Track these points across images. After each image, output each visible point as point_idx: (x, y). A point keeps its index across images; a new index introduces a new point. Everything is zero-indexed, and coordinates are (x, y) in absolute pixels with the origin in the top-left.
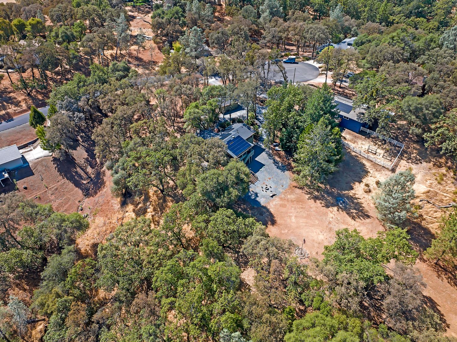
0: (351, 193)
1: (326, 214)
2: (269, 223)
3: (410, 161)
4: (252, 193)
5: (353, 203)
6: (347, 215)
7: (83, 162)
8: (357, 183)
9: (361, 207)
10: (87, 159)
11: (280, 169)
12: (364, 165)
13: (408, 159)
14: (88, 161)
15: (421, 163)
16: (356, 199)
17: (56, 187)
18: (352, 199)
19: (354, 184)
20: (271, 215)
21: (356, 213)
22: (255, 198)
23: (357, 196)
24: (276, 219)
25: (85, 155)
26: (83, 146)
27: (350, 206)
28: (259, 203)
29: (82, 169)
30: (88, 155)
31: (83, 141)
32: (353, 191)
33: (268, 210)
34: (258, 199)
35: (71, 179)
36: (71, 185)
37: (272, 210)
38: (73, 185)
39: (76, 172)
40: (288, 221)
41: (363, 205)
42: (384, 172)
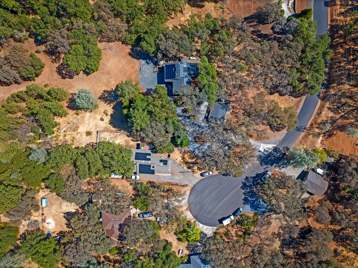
0: (112, 105)
1: (115, 81)
2: (131, 52)
3: (92, 144)
4: (150, 62)
5: (109, 100)
6: (108, 90)
7: (259, 28)
8: (112, 113)
9: (105, 101)
10: (260, 31)
11: (150, 89)
12: (114, 127)
13: (93, 145)
14: (258, 31)
15: (85, 146)
16: (109, 104)
17: (251, 7)
18: (111, 102)
19: (113, 112)
20: (133, 57)
21: (105, 95)
22: (146, 61)
23: (109, 105)
24: (130, 57)
25: (263, 32)
26: (272, 35)
27: (109, 97)
28: (143, 59)
29: (254, 25)
30: (262, 34)
31: (275, 36)
32: (112, 106)
33: (136, 59)
34: (145, 61)
35: (251, 17)
36: (247, 15)
37: (135, 60)
38: (247, 16)
39: (254, 21)
40: (125, 61)
41: (104, 102)
42: (102, 129)
